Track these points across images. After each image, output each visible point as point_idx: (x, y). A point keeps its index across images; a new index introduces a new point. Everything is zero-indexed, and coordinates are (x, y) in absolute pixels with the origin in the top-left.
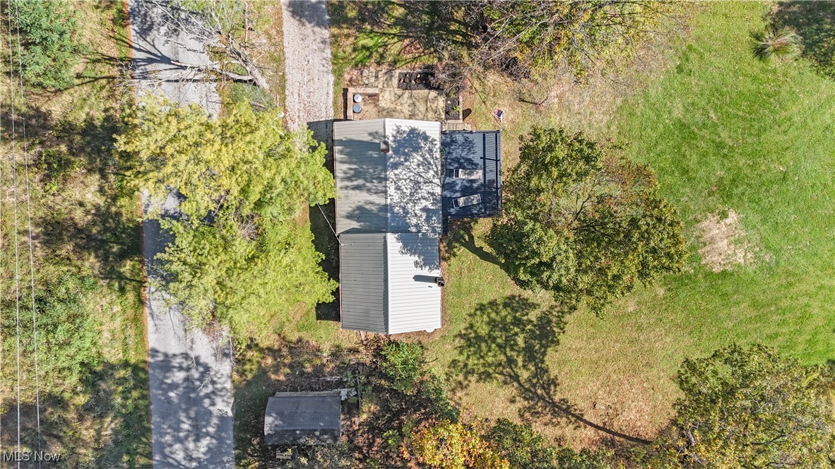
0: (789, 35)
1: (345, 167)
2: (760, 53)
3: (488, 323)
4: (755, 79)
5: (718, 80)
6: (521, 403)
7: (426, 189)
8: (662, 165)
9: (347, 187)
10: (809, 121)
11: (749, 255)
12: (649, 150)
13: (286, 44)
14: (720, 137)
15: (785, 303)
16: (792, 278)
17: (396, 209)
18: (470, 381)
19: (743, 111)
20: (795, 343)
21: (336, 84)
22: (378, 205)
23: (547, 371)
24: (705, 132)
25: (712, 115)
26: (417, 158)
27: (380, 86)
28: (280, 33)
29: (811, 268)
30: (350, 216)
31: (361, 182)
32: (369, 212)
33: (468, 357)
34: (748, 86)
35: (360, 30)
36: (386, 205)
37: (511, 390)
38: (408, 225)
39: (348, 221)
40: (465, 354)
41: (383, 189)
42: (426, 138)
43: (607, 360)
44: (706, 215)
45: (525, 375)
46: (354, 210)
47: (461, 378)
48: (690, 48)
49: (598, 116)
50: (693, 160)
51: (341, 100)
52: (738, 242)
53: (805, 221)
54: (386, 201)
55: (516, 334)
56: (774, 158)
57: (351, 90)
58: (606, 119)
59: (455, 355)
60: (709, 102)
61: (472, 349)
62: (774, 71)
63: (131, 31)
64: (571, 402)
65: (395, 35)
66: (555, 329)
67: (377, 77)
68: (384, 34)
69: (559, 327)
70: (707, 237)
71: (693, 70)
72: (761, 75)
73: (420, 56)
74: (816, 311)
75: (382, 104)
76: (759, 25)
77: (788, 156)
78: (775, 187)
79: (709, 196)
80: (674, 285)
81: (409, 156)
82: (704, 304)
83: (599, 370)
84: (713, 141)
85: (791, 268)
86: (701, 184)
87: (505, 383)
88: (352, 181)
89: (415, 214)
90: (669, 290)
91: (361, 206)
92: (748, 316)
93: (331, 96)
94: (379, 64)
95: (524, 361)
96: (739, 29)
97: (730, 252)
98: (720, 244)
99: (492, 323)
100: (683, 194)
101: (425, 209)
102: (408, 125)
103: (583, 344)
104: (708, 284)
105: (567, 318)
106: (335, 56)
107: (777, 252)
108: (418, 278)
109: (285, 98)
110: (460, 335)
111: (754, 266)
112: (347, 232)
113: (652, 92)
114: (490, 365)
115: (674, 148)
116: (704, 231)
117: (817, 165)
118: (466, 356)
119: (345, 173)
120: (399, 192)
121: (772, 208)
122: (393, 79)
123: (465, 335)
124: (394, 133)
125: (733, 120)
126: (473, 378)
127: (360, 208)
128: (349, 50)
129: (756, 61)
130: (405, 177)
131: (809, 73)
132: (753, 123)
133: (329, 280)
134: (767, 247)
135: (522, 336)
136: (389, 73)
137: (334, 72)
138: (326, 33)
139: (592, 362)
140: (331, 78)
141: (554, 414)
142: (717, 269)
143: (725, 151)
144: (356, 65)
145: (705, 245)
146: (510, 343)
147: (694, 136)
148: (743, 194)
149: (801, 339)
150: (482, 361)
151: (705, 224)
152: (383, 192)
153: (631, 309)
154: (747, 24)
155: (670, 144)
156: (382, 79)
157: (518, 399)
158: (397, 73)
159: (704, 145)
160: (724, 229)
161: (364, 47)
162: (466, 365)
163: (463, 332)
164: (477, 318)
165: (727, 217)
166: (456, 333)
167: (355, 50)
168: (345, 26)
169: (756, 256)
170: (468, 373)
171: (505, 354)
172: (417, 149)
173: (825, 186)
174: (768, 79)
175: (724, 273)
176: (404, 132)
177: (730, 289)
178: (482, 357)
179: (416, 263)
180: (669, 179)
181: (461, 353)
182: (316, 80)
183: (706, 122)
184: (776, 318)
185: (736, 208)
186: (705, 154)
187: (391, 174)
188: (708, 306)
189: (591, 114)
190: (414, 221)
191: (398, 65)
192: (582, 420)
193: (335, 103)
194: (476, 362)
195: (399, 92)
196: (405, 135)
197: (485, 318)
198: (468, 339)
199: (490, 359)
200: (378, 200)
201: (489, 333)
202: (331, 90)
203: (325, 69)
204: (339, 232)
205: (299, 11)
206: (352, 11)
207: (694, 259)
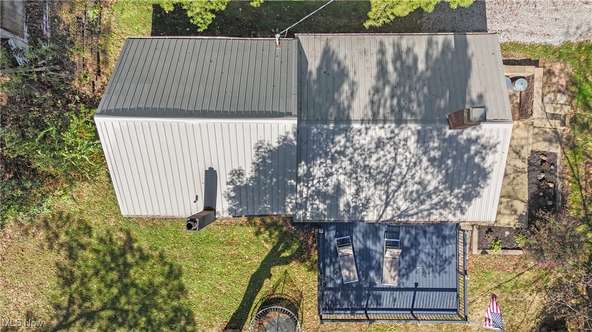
1: (420, 51)
3: (150, 283)
7: (376, 194)
9: (382, 52)
17: (341, 139)
18: (57, 252)
21: (546, 48)
22: (349, 107)
26: (434, 181)
30: (328, 55)
31: (393, 77)
32: (337, 88)
33: (96, 251)
36: (349, 121)
38: (310, 161)
39: (319, 55)
40: (101, 247)
41: (381, 117)
42: (468, 197)
46: (339, 64)
47: (63, 238)
51: (520, 56)
54: (356, 121)
57: (538, 72)
59: (99, 231)
61: (108, 258)
67: (554, 116)
73: (581, 188)
81: (439, 167)
87: (56, 307)
88: (394, 62)
89: (332, 174)
91: (347, 75)
93: (528, 40)
94: (574, 121)
99: (150, 291)
101: (339, 190)
102: (496, 167)
112: (300, 51)
118: (97, 247)
119: (409, 50)
120: (373, 145)
122: (547, 144)
123: (131, 247)
124: (483, 141)
126: (62, 257)
127: (343, 74)
130: (399, 158)
133: (213, 11)
136: (557, 138)
137: (568, 45)
140: (556, 41)
144: (574, 84)
150: (90, 272)
152: (375, 114)
156: (548, 126)
158: (556, 149)
162: (83, 247)
163: (135, 245)
164: (158, 268)
166: (134, 233)
170: (70, 249)
171: (104, 308)
172: (450, 181)
176: (483, 159)
178: (96, 273)
179: (239, 173)
181: (101, 240)
182: (556, 15)
187: (409, 131)
190: (317, 172)
191: (568, 152)
193: (516, 45)
194: (89, 263)
195: (526, 153)
196: (477, 160)
197: (158, 280)
198: (123, 254)
199: (94, 285)
200: (359, 107)
201: (134, 285)
202: (537, 40)
203: (572, 31)
204: (302, 37)
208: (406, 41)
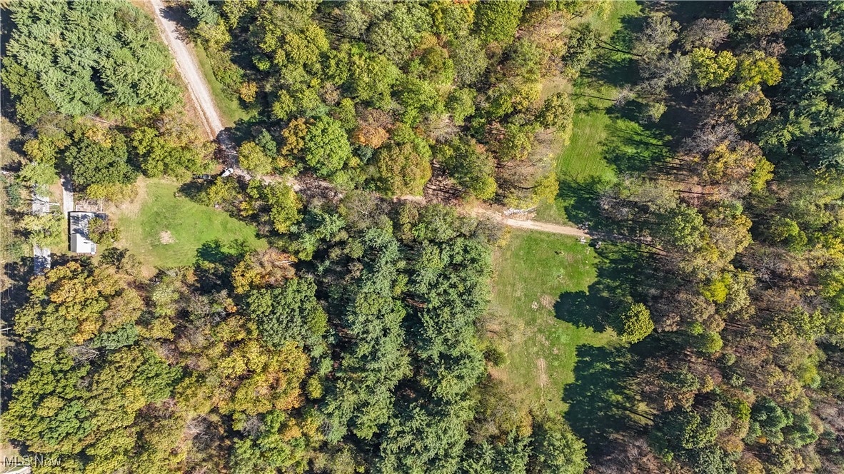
0: (182, 193)
1: (72, 220)
2: (175, 197)
4: (175, 203)
5: (165, 202)
8: (151, 221)
9: (72, 224)
10: (188, 212)
11: (173, 241)
12: (148, 217)
13: (63, 196)
14: (166, 215)
15: (182, 251)
16: (183, 246)
18: (103, 265)
19: (172, 209)
21: (74, 204)
23: (122, 263)
24: (162, 214)
25: (164, 210)
27: (84, 204)
28: (62, 194)
29: (188, 244)
33: (103, 260)
34: (172, 204)
35: (79, 193)
36: (79, 228)
37: (113, 267)
39: (73, 231)
44: (162, 232)
45: (117, 264)
47: (101, 264)
48: (158, 196)
49: (135, 210)
50: (159, 220)
51: (75, 207)
52: (170, 238)
53: (187, 233)
56: (179, 220)
57: (77, 206)
58: (137, 211)
60: (163, 207)
61: (104, 258)
62: (179, 201)
63: (32, 195)
66: (124, 254)
70: (162, 236)
71: (159, 200)
74: (189, 253)
75: (83, 208)
76: (175, 191)
77: (182, 219)
78: (179, 226)
79: (163, 227)
80: (154, 247)
82: (161, 251)
84: (164, 216)
85: (183, 244)
86: (161, 225)
87: (112, 265)
92: (172, 254)
93: (73, 207)
94: (83, 200)
95: (116, 261)
96: (171, 192)
97: (168, 240)
98: (166, 238)
99: (109, 253)
100: (157, 227)
104: (162, 247)
106: (74, 198)
107: (179, 240)
109: (63, 207)
111: (174, 243)
113: (149, 205)
114: (108, 262)
115: (155, 217)
117: (190, 221)
121: (178, 230)
124: (82, 215)
125: (169, 211)
128: (77, 197)
129: (175, 199)
131: (188, 201)
132: (174, 212)
133: (68, 243)
134: (177, 239)
135: (116, 256)
137: (74, 202)
138: (72, 194)
142: (165, 244)
143: (167, 218)
144: (79, 200)
145: (162, 238)
146: (113, 257)
147: (159, 215)
148: (171, 227)
149: (185, 259)
151: (162, 234)
152: (78, 226)
154: (172, 190)
155: (153, 216)
158: (87, 202)
159: (162, 217)
160: (166, 235)
161: (80, 196)
163: (102, 254)
164: (105, 252)
165: (167, 232)
168: (76, 192)
170: (103, 263)
171: (112, 259)
172: (86, 217)
173: (192, 226)
174: (177, 202)
177: (168, 248)
178: (106, 260)
179: (84, 239)
180: (153, 224)
181: (101, 259)
182: (70, 203)
183: (162, 212)
184: (179, 254)
185: (170, 230)
186: (162, 219)
187: (81, 223)
188: (163, 252)
190: (85, 231)
195: (88, 206)
196: (84, 215)
197: (107, 252)
198: (103, 256)
199: (108, 260)
203: (72, 201)
204: (71, 233)
205: (66, 189)
206: (78, 190)
207: (159, 241)
208: (71, 222)
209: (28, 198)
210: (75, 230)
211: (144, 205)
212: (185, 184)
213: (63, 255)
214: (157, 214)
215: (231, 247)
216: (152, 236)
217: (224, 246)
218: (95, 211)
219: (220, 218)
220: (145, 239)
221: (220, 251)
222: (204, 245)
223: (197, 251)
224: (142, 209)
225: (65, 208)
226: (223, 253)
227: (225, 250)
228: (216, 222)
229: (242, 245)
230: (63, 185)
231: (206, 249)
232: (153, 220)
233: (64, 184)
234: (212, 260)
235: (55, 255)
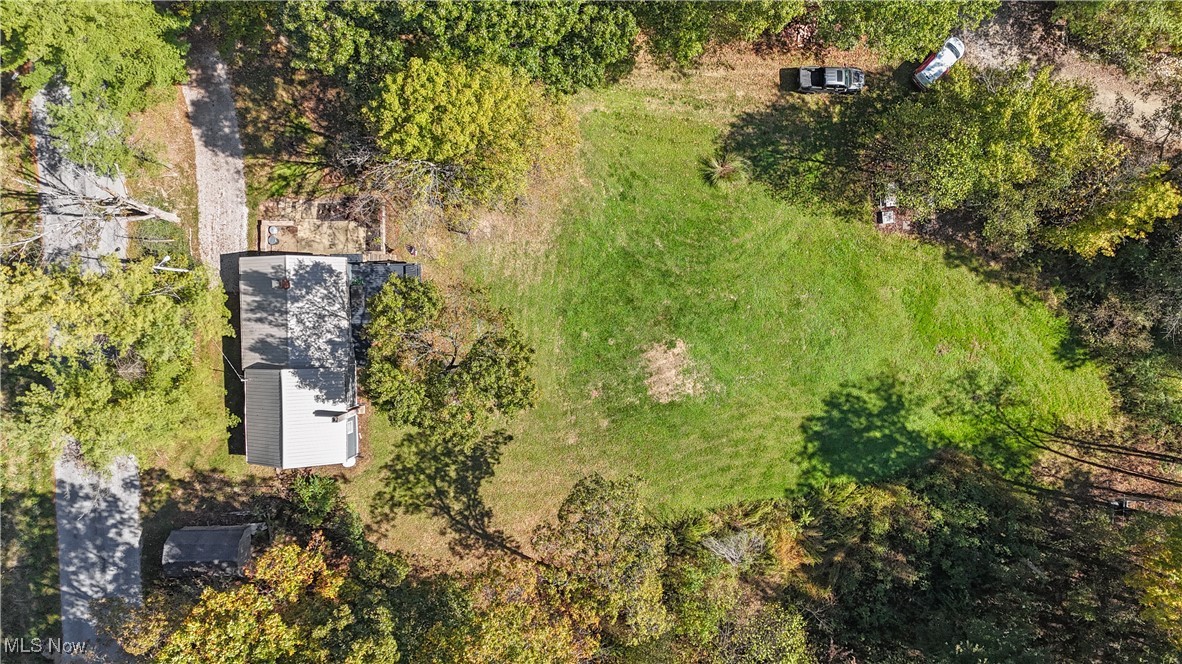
0: (736, 162)
1: (249, 299)
2: (708, 178)
3: (417, 454)
4: (704, 205)
5: (664, 207)
6: (452, 535)
7: (330, 323)
8: (605, 294)
9: (249, 320)
10: (763, 248)
11: (699, 386)
12: (591, 279)
13: (198, 177)
14: (666, 265)
15: (738, 435)
16: (744, 408)
17: (298, 343)
18: (396, 514)
19: (692, 238)
20: (750, 477)
21: (251, 215)
22: (279, 338)
23: (480, 503)
24: (651, 262)
25: (658, 242)
26: (321, 291)
27: (298, 216)
28: (193, 166)
29: (765, 399)
31: (263, 314)
32: (270, 344)
33: (395, 489)
34: (694, 212)
35: (275, 160)
36: (287, 339)
37: (442, 521)
38: (310, 360)
39: (253, 354)
40: (392, 486)
41: (284, 322)
42: (331, 271)
43: (546, 494)
44: (652, 345)
45: (457, 506)
46: (257, 343)
47: (387, 510)
48: (633, 174)
49: (535, 246)
50: (637, 288)
51: (256, 232)
52: (687, 372)
53: (758, 351)
54: (287, 334)
55: (447, 465)
56: (724, 285)
57: (265, 224)
58: (544, 248)
59: (381, 487)
60: (654, 230)
61: (399, 481)
62: (726, 197)
63: (39, 169)
64: (507, 533)
65: (314, 164)
66: (489, 460)
67: (294, 207)
68: (303, 163)
69: (493, 458)
70: (653, 367)
71: (637, 197)
72: (711, 201)
73: (340, 186)
74: (771, 443)
75: (300, 234)
76: (709, 149)
77: (739, 285)
78: (726, 316)
79: (655, 325)
80: (618, 416)
81: (312, 289)
82: (651, 435)
83: (538, 504)
84: (659, 270)
85: (743, 399)
86: (647, 314)
87: (435, 514)
88: (255, 313)
89: (319, 347)
90: (613, 421)
91: (262, 339)
92: (698, 448)
93: (245, 228)
94: (296, 193)
95: (456, 492)
96: (688, 155)
97: (678, 383)
98: (668, 374)
99: (421, 454)
100: (628, 323)
101: (330, 342)
102: (312, 261)
103: (519, 477)
104: (654, 415)
105: (502, 448)
106: (249, 186)
107: (728, 383)
108: (319, 413)
109: (198, 232)
110: (386, 466)
111: (704, 398)
112: (252, 367)
113: (594, 220)
114: (418, 498)
115: (618, 276)
116: (649, 361)
117: (771, 293)
118: (392, 489)
119: (248, 304)
120: (300, 324)
121: (722, 337)
122: (312, 208)
123: (391, 466)
124: (297, 268)
125: (681, 248)
126: (400, 511)
127: (262, 342)
128: (264, 180)
129: (706, 188)
130: (308, 311)
131: (763, 199)
132: (702, 251)
133: (230, 415)
134: (717, 378)
135: (453, 467)
136: (309, 201)
137: (248, 204)
138: (239, 163)
139: (530, 496)
140: (246, 210)
141: (488, 547)
142: (664, 400)
143: (672, 280)
144: (273, 195)
145: (651, 375)
146: (441, 473)
147: (637, 264)
148: (691, 323)
149: (754, 472)
150: (409, 493)
151: (651, 353)
152: (283, 325)
153: (571, 441)
154: (695, 149)
155: (613, 273)
156: (300, 209)
157: (449, 530)
158: (316, 203)
159: (649, 274)
160: (672, 359)
161: (280, 176)
162: (392, 498)
163: (390, 463)
164: (405, 449)
165: (674, 347)
166: (382, 464)
167: (270, 179)
168: (260, 156)
169: (707, 386)
170: (394, 505)
171: (435, 486)
172: (320, 281)
173: (781, 315)
174: (719, 205)
175: (672, 404)
176: (307, 266)
177: (677, 421)
178: (410, 489)
179: (317, 398)
180: (612, 309)
181: (387, 485)
182: (229, 212)
183: (652, 250)
184: (728, 450)
185: (686, 337)
186: (649, 284)
187: (293, 307)
188: (656, 438)
189: (527, 243)
190: (317, 355)
191: (317, 195)
192: (519, 554)
193: (249, 235)
194: (403, 493)
195: (319, 222)
196: (308, 269)
197: (414, 449)
198: (395, 471)
199: (419, 490)
200: (280, 333)
201: (417, 465)
202: (245, 222)
203: (239, 200)
204: (244, 366)
205: (212, 141)
206: (268, 141)
207: (639, 390)
208: (243, 306)
209: (20, 184)
210: (262, 346)
211: (572, 218)
212: (748, 119)
213: (203, 477)
214: (630, 260)
215: (947, 409)
216: (609, 365)
217: (921, 402)
218: (352, 249)
219: (899, 276)
220: (578, 378)
221: (903, 430)
222: (831, 403)
223: (804, 428)
224: (565, 238)
225: (206, 236)
226: (915, 437)
227: (923, 421)
228: (884, 293)
229: (995, 396)
230: (194, 119)
231: (843, 422)
232: (609, 290)
233: (197, 115)
234: (869, 472)
235: (163, 475)
